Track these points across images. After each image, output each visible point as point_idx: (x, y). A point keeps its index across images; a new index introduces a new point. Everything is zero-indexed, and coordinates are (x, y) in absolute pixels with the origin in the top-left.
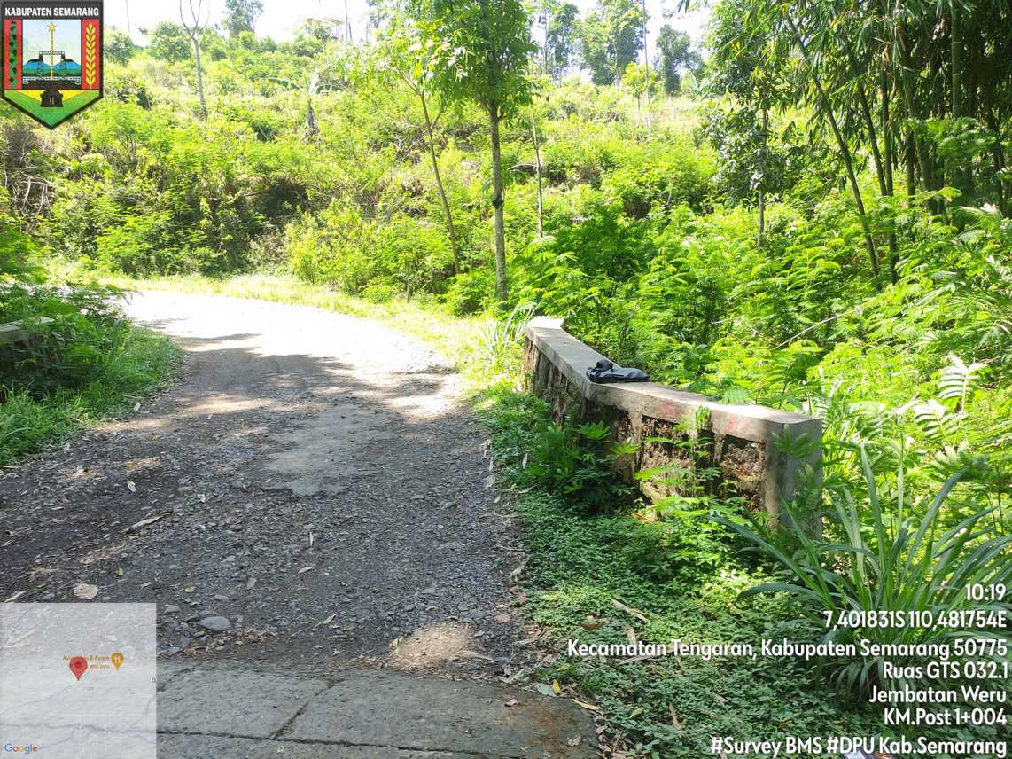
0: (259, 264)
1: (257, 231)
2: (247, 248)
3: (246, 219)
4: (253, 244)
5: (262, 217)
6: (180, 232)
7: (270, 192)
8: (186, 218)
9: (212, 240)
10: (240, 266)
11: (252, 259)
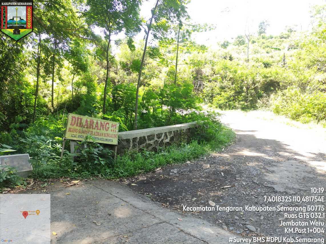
0: (260, 107)
1: (260, 97)
2: (256, 102)
3: (257, 93)
4: (259, 101)
5: (263, 92)
6: (236, 97)
7: (266, 84)
8: (238, 93)
9: (246, 100)
10: (253, 108)
11: (257, 106)
